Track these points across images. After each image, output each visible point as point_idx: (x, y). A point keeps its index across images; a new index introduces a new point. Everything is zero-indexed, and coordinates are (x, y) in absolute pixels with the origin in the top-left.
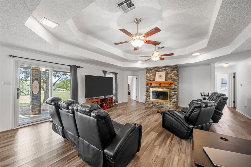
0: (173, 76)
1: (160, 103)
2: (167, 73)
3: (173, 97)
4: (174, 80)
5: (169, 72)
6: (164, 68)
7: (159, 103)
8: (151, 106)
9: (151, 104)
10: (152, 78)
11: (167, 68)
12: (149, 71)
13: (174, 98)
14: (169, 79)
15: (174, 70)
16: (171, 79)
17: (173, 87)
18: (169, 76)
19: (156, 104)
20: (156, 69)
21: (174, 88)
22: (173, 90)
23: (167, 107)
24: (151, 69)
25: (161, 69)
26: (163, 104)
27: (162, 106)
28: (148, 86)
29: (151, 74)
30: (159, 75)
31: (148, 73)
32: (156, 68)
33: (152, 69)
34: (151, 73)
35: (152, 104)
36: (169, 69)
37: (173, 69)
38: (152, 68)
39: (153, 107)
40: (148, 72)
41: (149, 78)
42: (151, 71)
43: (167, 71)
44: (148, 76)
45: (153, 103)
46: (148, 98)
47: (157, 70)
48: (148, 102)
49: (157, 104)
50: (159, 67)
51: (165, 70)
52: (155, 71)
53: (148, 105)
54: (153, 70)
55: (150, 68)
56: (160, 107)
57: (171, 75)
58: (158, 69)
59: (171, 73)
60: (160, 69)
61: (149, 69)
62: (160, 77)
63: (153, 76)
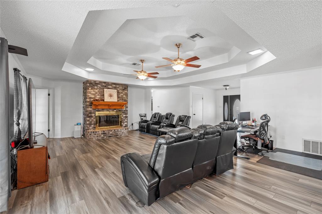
0: (124, 96)
1: (115, 130)
2: (118, 92)
3: (124, 120)
4: (125, 101)
5: (120, 91)
6: (114, 86)
7: (113, 131)
8: (102, 137)
9: (102, 134)
10: (98, 97)
11: (118, 86)
12: (93, 85)
13: (125, 122)
14: (121, 99)
15: (125, 90)
16: (123, 99)
17: (125, 109)
18: (120, 96)
19: (109, 133)
20: (103, 84)
21: (125, 111)
22: (124, 112)
23: (123, 133)
24: (96, 84)
25: (111, 86)
26: (118, 130)
27: (117, 134)
28: (91, 108)
29: (97, 91)
30: (109, 93)
31: (91, 89)
32: (105, 83)
33: (98, 84)
34: (97, 89)
35: (104, 134)
36: (120, 88)
37: (125, 88)
38: (98, 82)
39: (105, 137)
40: (92, 87)
41: (93, 96)
42: (97, 86)
43: (118, 89)
44: (92, 92)
45: (105, 132)
46: (91, 128)
47: (105, 86)
48: (98, 133)
49: (111, 132)
50: (108, 83)
51: (115, 88)
52: (102, 87)
53: (97, 136)
54: (99, 86)
55: (95, 81)
56: (114, 136)
57: (122, 95)
58: (107, 85)
59: (122, 93)
60: (109, 85)
61: (93, 82)
62: (111, 96)
63: (99, 93)
